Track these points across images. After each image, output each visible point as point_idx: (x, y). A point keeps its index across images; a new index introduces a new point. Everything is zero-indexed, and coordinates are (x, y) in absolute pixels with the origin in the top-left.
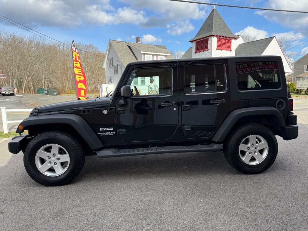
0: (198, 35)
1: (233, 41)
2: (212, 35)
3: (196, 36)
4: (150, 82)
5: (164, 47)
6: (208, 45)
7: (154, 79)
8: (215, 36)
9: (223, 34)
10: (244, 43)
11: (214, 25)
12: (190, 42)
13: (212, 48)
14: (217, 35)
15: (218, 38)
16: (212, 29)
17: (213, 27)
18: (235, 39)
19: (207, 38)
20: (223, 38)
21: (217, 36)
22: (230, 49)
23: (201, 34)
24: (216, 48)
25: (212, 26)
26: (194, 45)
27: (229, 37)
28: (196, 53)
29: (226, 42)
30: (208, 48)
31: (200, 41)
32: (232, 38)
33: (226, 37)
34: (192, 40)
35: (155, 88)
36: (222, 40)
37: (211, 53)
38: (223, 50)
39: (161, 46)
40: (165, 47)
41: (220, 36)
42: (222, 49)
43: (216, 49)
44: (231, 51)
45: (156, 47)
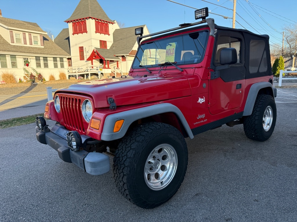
0: (74, 14)
1: (110, 25)
2: (89, 18)
3: (71, 16)
4: (25, 64)
6: (86, 27)
7: (29, 61)
8: (93, 18)
10: (119, 28)
11: (90, 7)
12: (66, 22)
13: (91, 30)
14: (95, 17)
15: (95, 21)
16: (89, 11)
17: (90, 9)
18: (112, 23)
19: (85, 20)
20: (101, 21)
22: (108, 33)
23: (77, 15)
27: (106, 22)
28: (73, 34)
29: (103, 26)
30: (86, 30)
31: (76, 22)
32: (109, 22)
33: (103, 21)
36: (100, 24)
37: (91, 36)
38: (101, 34)
39: (32, 23)
40: (36, 24)
41: (97, 19)
42: (100, 32)
43: (95, 32)
44: (109, 35)
45: (25, 23)
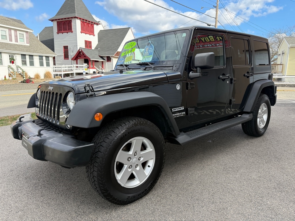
0: (59, 13)
1: (95, 26)
2: (75, 17)
3: (56, 15)
4: (10, 62)
5: (19, 22)
6: (71, 26)
7: (14, 58)
8: (79, 18)
9: (86, 18)
11: (76, 7)
12: (50, 20)
13: (76, 31)
14: (80, 17)
15: (81, 21)
16: (75, 11)
17: (76, 9)
18: (97, 24)
19: (70, 19)
20: (87, 22)
21: (80, 19)
22: (93, 34)
23: (62, 14)
24: (81, 31)
25: (74, 8)
26: (54, 25)
27: (92, 22)
28: (58, 33)
29: (89, 26)
30: (72, 30)
31: (61, 22)
32: (95, 23)
33: (89, 21)
34: (53, 19)
35: (18, 70)
36: (85, 24)
37: (76, 36)
41: (83, 20)
42: (86, 33)
45: (9, 20)
